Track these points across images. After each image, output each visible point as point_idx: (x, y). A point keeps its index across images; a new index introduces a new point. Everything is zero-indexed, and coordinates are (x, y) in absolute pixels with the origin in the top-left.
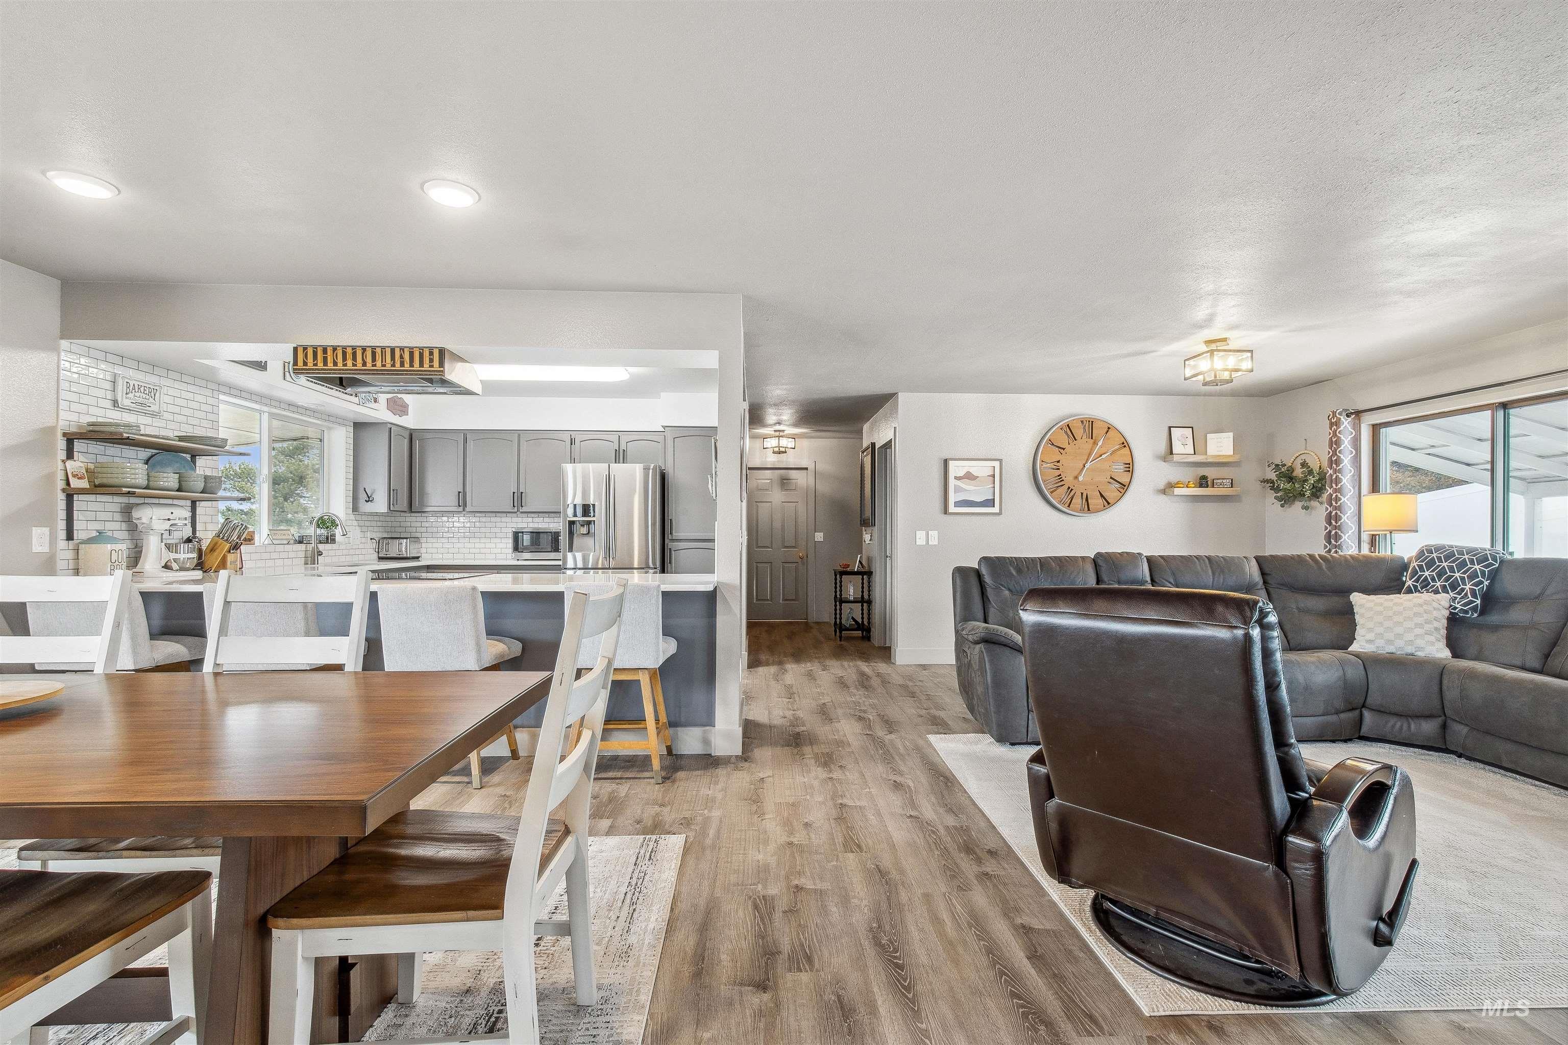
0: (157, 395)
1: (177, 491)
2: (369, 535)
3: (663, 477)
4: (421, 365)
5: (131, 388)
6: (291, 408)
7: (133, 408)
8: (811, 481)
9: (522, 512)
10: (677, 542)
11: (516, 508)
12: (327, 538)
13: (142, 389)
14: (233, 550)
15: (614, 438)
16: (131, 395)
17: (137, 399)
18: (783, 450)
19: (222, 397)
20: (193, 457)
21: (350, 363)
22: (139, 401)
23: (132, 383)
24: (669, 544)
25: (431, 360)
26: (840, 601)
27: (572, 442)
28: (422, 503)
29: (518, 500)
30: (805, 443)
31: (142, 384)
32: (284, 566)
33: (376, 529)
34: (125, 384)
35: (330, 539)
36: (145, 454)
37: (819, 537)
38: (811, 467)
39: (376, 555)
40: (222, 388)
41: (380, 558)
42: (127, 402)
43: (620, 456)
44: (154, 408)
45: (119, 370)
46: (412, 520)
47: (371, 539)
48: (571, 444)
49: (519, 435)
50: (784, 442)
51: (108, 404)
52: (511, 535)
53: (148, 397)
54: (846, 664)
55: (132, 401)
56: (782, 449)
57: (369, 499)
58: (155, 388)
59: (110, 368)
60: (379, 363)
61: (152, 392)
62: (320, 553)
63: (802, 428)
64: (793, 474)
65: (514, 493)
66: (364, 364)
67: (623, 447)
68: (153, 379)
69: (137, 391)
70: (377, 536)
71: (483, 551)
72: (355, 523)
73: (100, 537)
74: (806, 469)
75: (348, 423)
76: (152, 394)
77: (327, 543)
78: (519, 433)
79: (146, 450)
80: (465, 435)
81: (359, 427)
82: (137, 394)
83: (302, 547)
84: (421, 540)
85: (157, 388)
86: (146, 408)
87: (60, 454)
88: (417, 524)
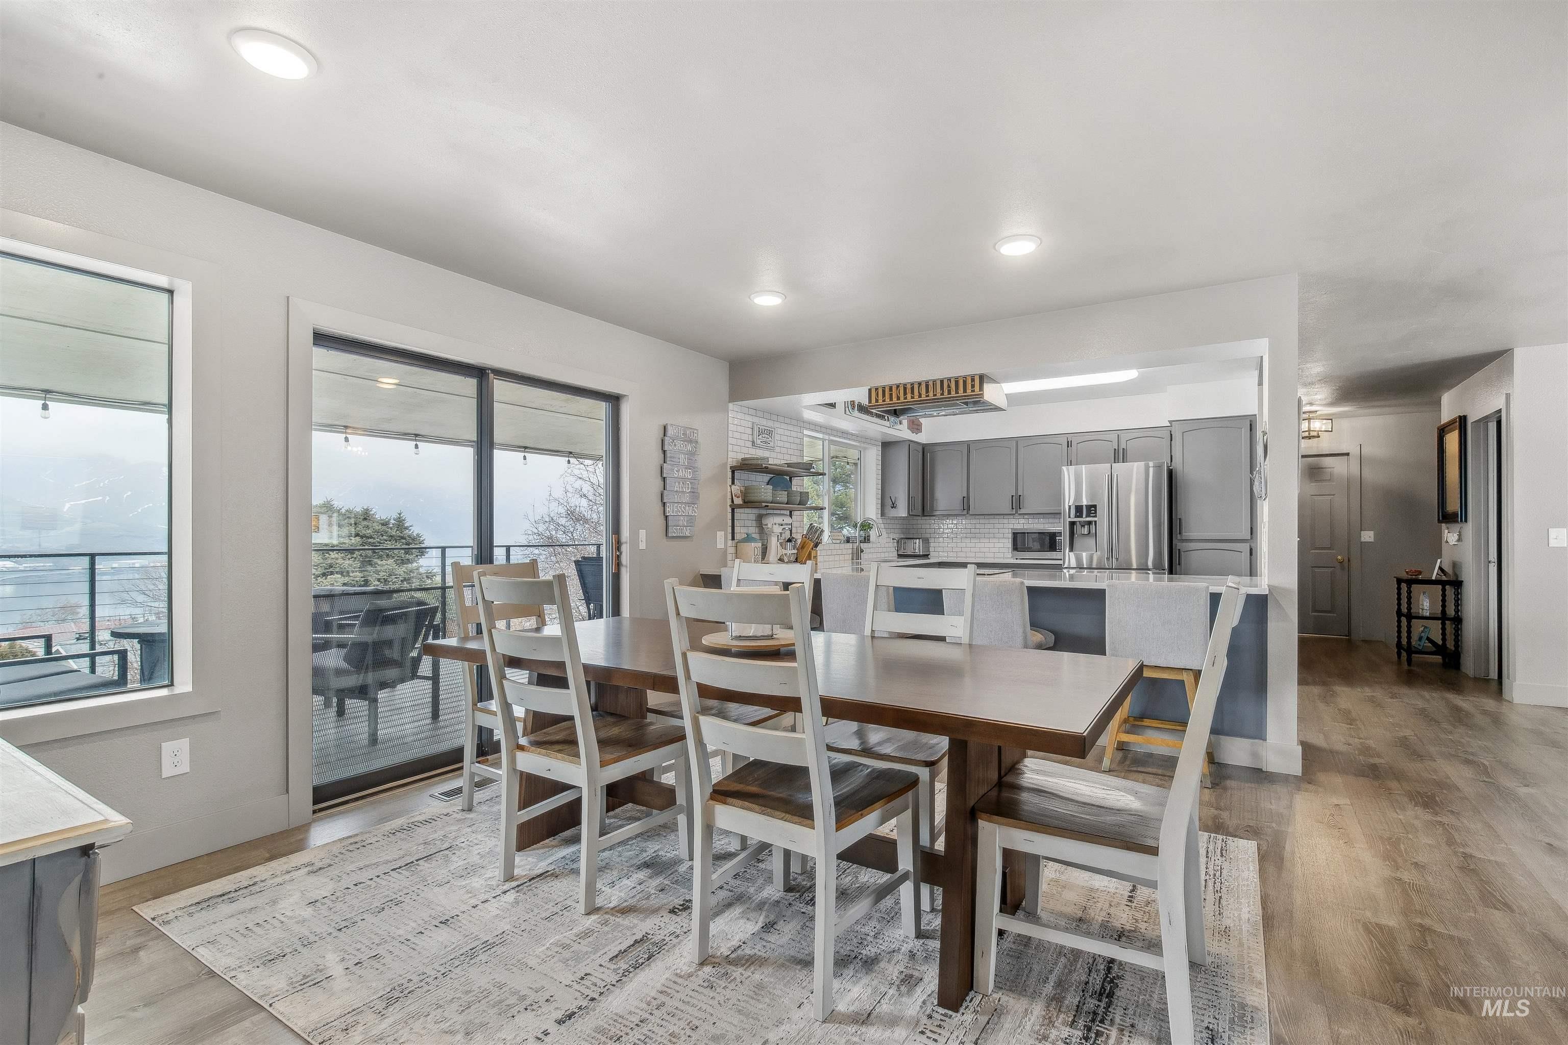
0: (773, 435)
1: (785, 504)
2: (892, 536)
3: (1171, 473)
4: (965, 391)
5: (761, 432)
6: (845, 436)
7: (762, 445)
8: (1355, 469)
9: (1020, 514)
10: (1187, 542)
11: (1014, 510)
12: (865, 539)
13: (766, 431)
14: (815, 547)
15: (1114, 437)
16: (760, 437)
17: (764, 439)
18: (1315, 434)
19: (806, 432)
20: (791, 478)
21: (909, 396)
22: (765, 441)
23: (761, 428)
24: (1178, 545)
25: (973, 386)
26: (1407, 615)
27: (1069, 444)
28: (932, 509)
29: (1017, 503)
30: (1344, 425)
31: (765, 428)
33: (896, 531)
34: (758, 429)
35: (867, 540)
36: (767, 477)
37: (1368, 536)
38: (1354, 450)
39: (895, 554)
41: (900, 556)
42: (759, 442)
43: (1120, 455)
45: (756, 420)
46: (924, 523)
47: (894, 539)
48: (1068, 447)
49: (1017, 443)
50: (1317, 425)
51: (749, 444)
52: (1010, 536)
53: (768, 437)
54: (1426, 694)
55: (761, 441)
56: (1313, 434)
57: (894, 506)
59: (748, 418)
60: (931, 394)
61: (770, 433)
62: (862, 551)
63: (1345, 406)
64: (1328, 461)
65: (1013, 496)
66: (920, 396)
67: (1123, 445)
68: (770, 424)
69: (763, 433)
70: (897, 536)
71: (982, 550)
72: (883, 526)
73: (748, 539)
74: (1348, 454)
75: (876, 443)
77: (866, 542)
78: (1017, 440)
79: (770, 475)
80: (968, 446)
81: (887, 446)
82: (763, 436)
83: (850, 545)
84: (931, 540)
85: (773, 430)
86: (768, 445)
87: (729, 481)
88: (928, 526)
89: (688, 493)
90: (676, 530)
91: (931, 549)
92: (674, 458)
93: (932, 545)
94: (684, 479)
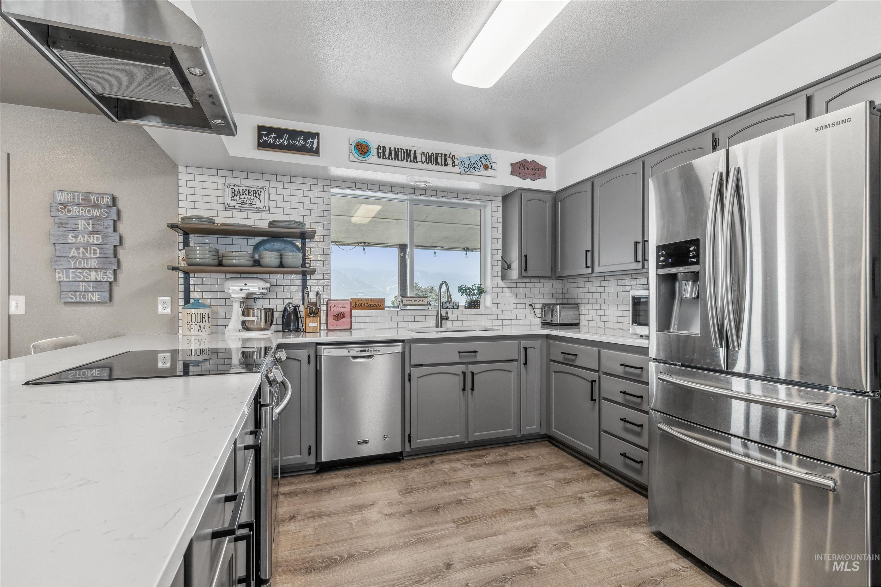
0: (262, 194)
1: (279, 267)
2: (527, 301)
5: (236, 193)
7: (239, 207)
11: (641, 264)
13: (247, 192)
14: (311, 314)
16: (236, 198)
17: (243, 200)
19: (333, 190)
20: (304, 240)
22: (245, 202)
23: (236, 189)
29: (643, 253)
31: (246, 188)
32: (362, 329)
34: (230, 190)
35: (474, 305)
36: (257, 240)
39: (538, 321)
40: (333, 183)
41: (545, 324)
42: (233, 203)
44: (261, 205)
47: (530, 305)
49: (644, 162)
51: (221, 207)
53: (252, 197)
55: (238, 202)
57: (508, 267)
58: (259, 190)
59: (221, 180)
61: (256, 193)
62: (446, 318)
65: (636, 243)
68: (260, 184)
69: (242, 194)
70: (537, 303)
72: (507, 290)
75: (496, 198)
76: (257, 195)
77: (469, 308)
79: (256, 238)
80: (593, 182)
81: (505, 200)
82: (243, 197)
84: (582, 307)
85: (262, 190)
86: (253, 206)
87: (181, 246)
88: (578, 290)
89: (94, 258)
90: (75, 296)
91: (582, 317)
92: (66, 223)
93: (583, 312)
94: (87, 246)
